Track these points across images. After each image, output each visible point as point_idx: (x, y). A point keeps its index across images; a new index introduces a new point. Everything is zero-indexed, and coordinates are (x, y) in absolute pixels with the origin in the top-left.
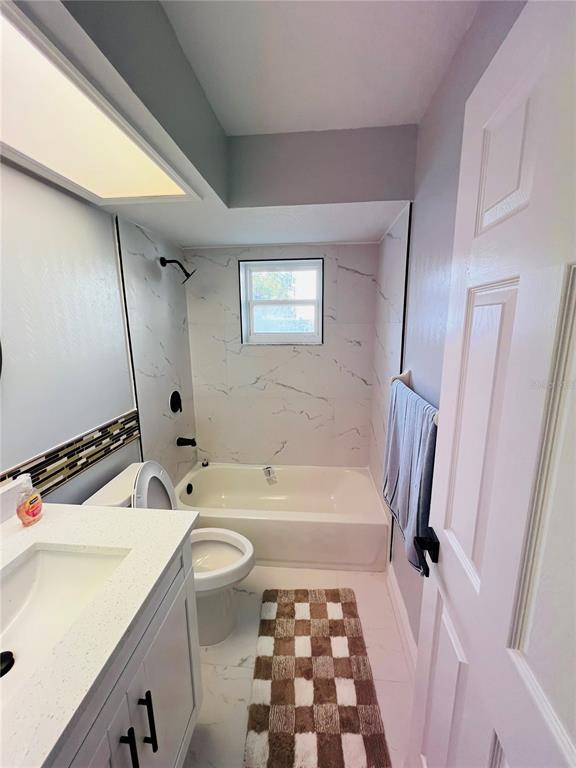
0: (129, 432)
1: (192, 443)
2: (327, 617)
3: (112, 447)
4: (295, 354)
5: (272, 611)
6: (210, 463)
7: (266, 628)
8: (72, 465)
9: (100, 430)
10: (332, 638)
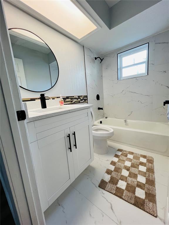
0: (85, 100)
1: (102, 109)
2: (139, 160)
3: (81, 102)
4: (136, 80)
5: (119, 153)
6: (108, 118)
7: (116, 156)
8: (72, 102)
9: (78, 96)
10: (140, 166)
